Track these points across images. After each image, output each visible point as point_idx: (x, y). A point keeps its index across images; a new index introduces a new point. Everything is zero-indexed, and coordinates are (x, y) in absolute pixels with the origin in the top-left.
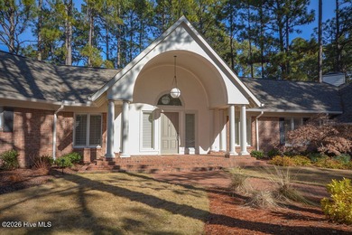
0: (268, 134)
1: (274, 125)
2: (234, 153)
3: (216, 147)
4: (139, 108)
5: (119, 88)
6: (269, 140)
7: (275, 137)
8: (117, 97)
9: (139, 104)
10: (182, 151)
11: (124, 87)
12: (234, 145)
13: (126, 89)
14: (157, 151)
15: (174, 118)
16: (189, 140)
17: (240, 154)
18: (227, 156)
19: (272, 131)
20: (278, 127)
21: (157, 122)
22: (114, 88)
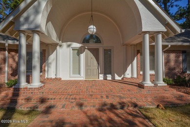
0: (172, 64)
1: (178, 57)
2: (148, 83)
3: (128, 74)
4: (69, 46)
5: (27, 19)
6: (174, 69)
7: (178, 66)
8: (24, 27)
9: (69, 43)
10: (101, 77)
11: (32, 18)
12: (149, 72)
13: (34, 20)
14: (82, 77)
15: (95, 52)
16: (107, 69)
17: (156, 85)
18: (141, 86)
19: (176, 61)
20: (181, 58)
21: (83, 56)
22: (22, 19)
